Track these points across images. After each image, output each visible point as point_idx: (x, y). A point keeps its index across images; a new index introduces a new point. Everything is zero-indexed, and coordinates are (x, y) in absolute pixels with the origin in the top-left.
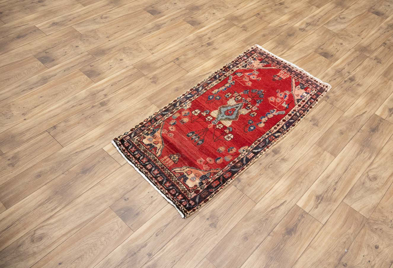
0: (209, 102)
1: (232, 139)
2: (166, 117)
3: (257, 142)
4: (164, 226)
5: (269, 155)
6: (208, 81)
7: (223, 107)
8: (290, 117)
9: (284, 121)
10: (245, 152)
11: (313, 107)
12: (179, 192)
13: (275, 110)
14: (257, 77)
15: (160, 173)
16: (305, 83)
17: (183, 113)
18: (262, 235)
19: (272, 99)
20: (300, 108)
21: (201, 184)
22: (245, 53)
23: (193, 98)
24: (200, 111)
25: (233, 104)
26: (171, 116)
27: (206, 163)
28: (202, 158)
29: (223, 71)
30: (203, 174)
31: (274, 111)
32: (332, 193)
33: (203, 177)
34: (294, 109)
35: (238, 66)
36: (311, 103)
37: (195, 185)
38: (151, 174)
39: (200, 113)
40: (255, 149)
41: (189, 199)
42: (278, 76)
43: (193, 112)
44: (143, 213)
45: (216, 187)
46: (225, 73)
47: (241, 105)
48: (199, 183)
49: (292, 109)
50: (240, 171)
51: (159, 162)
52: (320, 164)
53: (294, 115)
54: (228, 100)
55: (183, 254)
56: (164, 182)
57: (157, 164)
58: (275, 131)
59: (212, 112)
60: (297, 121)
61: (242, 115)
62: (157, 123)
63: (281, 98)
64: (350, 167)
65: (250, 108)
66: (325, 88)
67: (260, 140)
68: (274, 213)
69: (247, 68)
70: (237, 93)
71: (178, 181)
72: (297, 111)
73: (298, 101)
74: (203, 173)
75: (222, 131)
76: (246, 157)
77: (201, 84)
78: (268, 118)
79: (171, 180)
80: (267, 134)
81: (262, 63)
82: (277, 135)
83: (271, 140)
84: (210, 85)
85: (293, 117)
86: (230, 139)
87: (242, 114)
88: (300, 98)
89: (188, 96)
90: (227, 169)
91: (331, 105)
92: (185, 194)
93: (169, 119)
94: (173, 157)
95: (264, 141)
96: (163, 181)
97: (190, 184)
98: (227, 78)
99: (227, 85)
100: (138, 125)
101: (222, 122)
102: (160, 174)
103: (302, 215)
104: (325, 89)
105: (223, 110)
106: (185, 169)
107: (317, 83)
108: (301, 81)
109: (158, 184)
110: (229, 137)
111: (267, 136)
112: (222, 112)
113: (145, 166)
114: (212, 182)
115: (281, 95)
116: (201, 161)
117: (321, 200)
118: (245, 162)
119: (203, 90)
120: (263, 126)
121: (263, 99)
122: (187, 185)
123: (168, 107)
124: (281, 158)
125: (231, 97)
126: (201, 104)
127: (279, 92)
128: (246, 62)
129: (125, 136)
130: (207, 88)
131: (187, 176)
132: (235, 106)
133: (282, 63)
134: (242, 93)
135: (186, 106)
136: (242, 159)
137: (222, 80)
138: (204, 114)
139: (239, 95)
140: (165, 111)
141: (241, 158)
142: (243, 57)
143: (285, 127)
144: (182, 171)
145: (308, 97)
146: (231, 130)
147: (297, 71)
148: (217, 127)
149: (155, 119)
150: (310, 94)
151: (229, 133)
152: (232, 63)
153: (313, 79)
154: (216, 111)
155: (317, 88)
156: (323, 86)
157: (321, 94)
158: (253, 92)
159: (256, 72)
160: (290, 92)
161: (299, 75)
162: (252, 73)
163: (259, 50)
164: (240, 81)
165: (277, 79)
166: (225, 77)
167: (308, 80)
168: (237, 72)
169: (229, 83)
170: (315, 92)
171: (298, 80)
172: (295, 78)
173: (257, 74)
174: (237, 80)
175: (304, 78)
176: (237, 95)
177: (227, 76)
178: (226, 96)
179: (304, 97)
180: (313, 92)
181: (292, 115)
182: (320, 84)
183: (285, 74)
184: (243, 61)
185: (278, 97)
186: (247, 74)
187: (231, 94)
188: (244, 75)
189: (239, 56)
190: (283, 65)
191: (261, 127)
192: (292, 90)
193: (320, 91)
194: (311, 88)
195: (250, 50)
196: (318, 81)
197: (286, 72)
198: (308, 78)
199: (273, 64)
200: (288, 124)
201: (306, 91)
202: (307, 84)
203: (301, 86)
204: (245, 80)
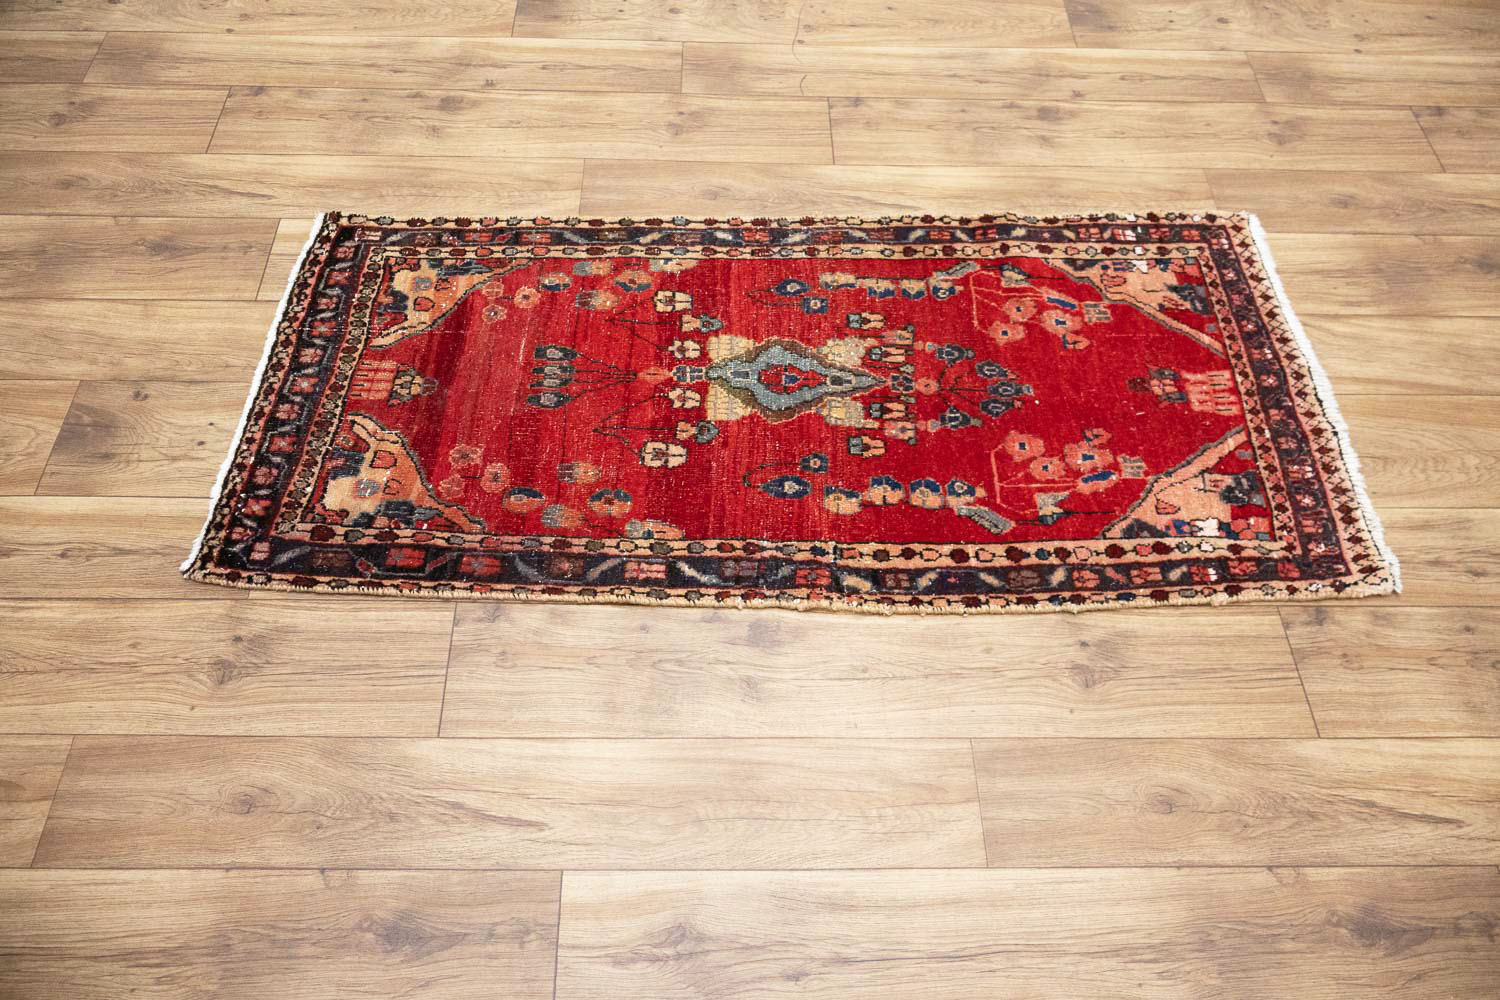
0: (765, 296)
1: (665, 467)
2: (556, 252)
3: (738, 544)
4: (114, 549)
5: (717, 625)
6: (860, 229)
7: (789, 348)
8: (1003, 563)
9: (960, 556)
10: (646, 543)
11: (1175, 599)
12: (276, 492)
13: (980, 492)
14: (1077, 333)
15: (306, 396)
16: (1277, 488)
17: (626, 276)
18: (302, 849)
19: (1022, 446)
20: (1105, 560)
21: (368, 520)
22: (1152, 217)
23: (728, 253)
24: (688, 306)
25: (841, 360)
26: (578, 260)
27: (472, 477)
28: (480, 451)
29: (964, 230)
30: (413, 498)
31: (971, 492)
32: (762, 979)
33: (399, 509)
34: (1069, 545)
35: (1051, 245)
36: (1186, 581)
37: (343, 511)
38: (285, 381)
39: (685, 311)
40: (698, 563)
41: (273, 533)
42: (1180, 384)
43: (663, 295)
44: (122, 465)
45: (395, 569)
46: (960, 241)
47: (866, 381)
48: (364, 515)
49: (1063, 539)
50: (537, 588)
51: (355, 363)
52: (878, 827)
53: (1029, 567)
54: (841, 335)
55: (41, 666)
56: (287, 428)
57: (339, 363)
58: (868, 562)
59: (725, 338)
60: (1013, 598)
61: (820, 418)
62: (508, 252)
63: (1068, 470)
64: (998, 962)
65: (887, 416)
66: (1354, 567)
67: (764, 549)
68: (445, 822)
70: (908, 336)
71: (319, 459)
72: (1072, 560)
73: (1137, 529)
74: (420, 498)
75: (668, 421)
76: (623, 564)
77: (820, 225)
78: (905, 502)
79: (310, 438)
80: (814, 550)
81: (1173, 295)
82: (850, 581)
83: (802, 581)
84: (848, 247)
85: (1019, 569)
86: (657, 463)
87: (824, 413)
88: (1160, 527)
89: (720, 235)
90: (508, 547)
91: (1289, 659)
92: (283, 510)
93: (559, 265)
94: (409, 378)
96: (284, 423)
97: (339, 493)
98: (946, 264)
99: (913, 286)
100: (446, 221)
101: (711, 393)
102: (306, 399)
103: (528, 932)
104: (1348, 573)
105: (776, 356)
106: (387, 442)
107: (1341, 526)
108: (1271, 468)
109: (261, 423)
110: (661, 455)
111: (803, 557)
112: (762, 359)
113: (303, 343)
114: (402, 546)
115: (1085, 457)
116: (465, 456)
117: (678, 957)
118: (594, 573)
119: (800, 248)
120: (842, 512)
121: (986, 421)
122: (325, 491)
123: (605, 226)
124: (751, 673)
125: (865, 335)
126: (727, 287)
127: (1096, 442)
128: (1108, 251)
129: (372, 224)
130: (822, 247)
131: (364, 468)
132: (839, 374)
133: (1278, 345)
134: (929, 346)
135: (667, 260)
136: (605, 557)
137: (919, 256)
138: (691, 324)
139: (908, 348)
140: (579, 232)
141: (606, 550)
142: (1124, 227)
143: (924, 582)
144: (372, 441)
146: (705, 438)
147: (1303, 420)
148: (675, 394)
149: (518, 235)
150: (1241, 543)
151: (684, 444)
152: (1042, 224)
153: (1343, 499)
154: (743, 344)
155: (1310, 547)
156: (1356, 559)
157: (1294, 580)
158: (981, 371)
159: (1100, 313)
160: (1147, 474)
161: (1294, 436)
162: (1076, 303)
163: (1236, 241)
164: (982, 302)
165: (1157, 390)
166: (945, 254)
167: (1313, 484)
168: (1017, 263)
169: (927, 283)
170: (1275, 555)
171: (1259, 452)
172: (1254, 435)
173: (1094, 320)
174: (977, 292)
175: (1302, 463)
176: (898, 342)
177: (955, 256)
178: (853, 317)
179: (1192, 534)
180: (1268, 545)
181: (1024, 562)
182: (1349, 540)
183: (1226, 394)
184: (1105, 241)
185: (1062, 459)
186: (1045, 296)
187: (879, 325)
188: (1031, 290)
189: (1107, 216)
190: (1270, 356)
191: (833, 510)
192: (1169, 474)
193: (1309, 565)
194: (1277, 524)
195: (1188, 221)
196: (1357, 521)
197: (1242, 389)
198: (1323, 479)
199: (1222, 325)
200: (952, 580)
201: (1234, 517)
202: (1279, 499)
203: (1239, 483)
204: (1008, 313)
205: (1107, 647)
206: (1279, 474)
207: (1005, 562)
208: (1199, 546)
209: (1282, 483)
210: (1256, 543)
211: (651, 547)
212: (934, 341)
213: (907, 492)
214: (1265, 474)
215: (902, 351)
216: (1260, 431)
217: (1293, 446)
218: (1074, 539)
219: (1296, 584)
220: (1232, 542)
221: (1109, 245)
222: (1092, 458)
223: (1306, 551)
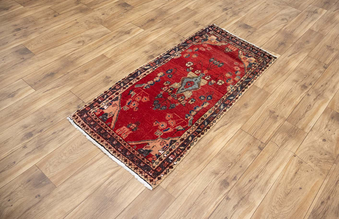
0: (210, 94)
3: (166, 62)
6: (215, 117)
7: (196, 89)
8: (132, 82)
9: (138, 79)
10: (176, 55)
13: (144, 88)
14: (158, 126)
16: (99, 122)
17: (232, 81)
19: (145, 99)
20: (118, 92)
22: (172, 167)
23: (226, 96)
26: (241, 78)
28: (209, 50)
29: (200, 131)
33: (206, 40)
34: (124, 90)
35: (182, 142)
36: (103, 97)
37: (210, 36)
38: (240, 41)
39: (217, 82)
40: (168, 57)
41: (212, 31)
42: (131, 129)
43: (223, 83)
45: (196, 36)
46: (198, 128)
47: (179, 92)
50: (180, 44)
53: (127, 83)
54: (191, 96)
56: (230, 38)
58: (149, 70)
59: (206, 83)
60: (126, 78)
61: (178, 82)
63: (135, 101)
65: (169, 89)
66: (77, 115)
67: (163, 63)
69: (170, 140)
70: (183, 104)
72: (122, 88)
73: (117, 99)
75: (195, 68)
76: (175, 51)
77: (222, 112)
78: (153, 80)
80: (157, 67)
81: (148, 149)
82: (148, 67)
83: (154, 63)
84: (213, 112)
85: (128, 82)
86: (188, 63)
87: (178, 84)
88: (113, 102)
89: (232, 98)
90: (189, 45)
93: (242, 75)
94: (230, 50)
95: (160, 62)
98: (194, 121)
99: (194, 113)
100: (265, 69)
101: (196, 75)
103: (142, 26)
104: (77, 114)
105: (196, 86)
106: (219, 44)
108: (102, 124)
110: (190, 64)
111: (157, 66)
112: (197, 84)
114: (199, 38)
116: (209, 48)
118: (177, 49)
119: (219, 105)
121: (155, 99)
122: (215, 36)
123: (247, 85)
125: (189, 99)
127: (135, 108)
128: (171, 150)
129: (271, 61)
130: (216, 108)
131: (216, 41)
132: (184, 90)
133: (119, 153)
134: (177, 104)
135: (232, 88)
137: (200, 119)
138: (213, 82)
139: (180, 102)
140: (249, 81)
141: (179, 51)
142: (174, 159)
143: (139, 73)
145: (104, 104)
146: (188, 69)
147: (103, 139)
148: (200, 71)
149: (254, 74)
150: (98, 108)
151: (189, 67)
152: (189, 145)
153: (86, 128)
154: (202, 84)
155: (87, 115)
156: (78, 117)
157: (86, 108)
158: (165, 107)
159: (158, 134)
160: (122, 109)
161: (102, 134)
162: (164, 132)
163: (148, 176)
164: (179, 119)
165: (134, 125)
166: (196, 123)
167: (93, 127)
168: (183, 132)
169: (192, 115)
170: (92, 110)
171: (107, 126)
172: (110, 129)
173: (158, 131)
174: (182, 120)
175: (98, 130)
176: (183, 102)
177: (194, 124)
178: (194, 100)
179: (108, 104)
180: (94, 111)
181: (128, 84)
182: (81, 121)
183: (121, 133)
184: (174, 152)
185: (138, 102)
186: (171, 129)
187: (189, 102)
188: (174, 127)
189: (180, 159)
190: (119, 149)
191: (160, 73)
192: (119, 111)
193: (85, 112)
194: (95, 115)
195: (163, 173)
196: (81, 125)
197: (118, 137)
198: (92, 129)
199: (134, 150)
200: (136, 75)
201: (103, 112)
202: (97, 120)
203: (106, 118)
204: (173, 121)
205: (108, 83)
206: (100, 125)
207: (131, 82)
208: (105, 103)
209: (99, 123)
210: (96, 110)
211: (175, 55)
212: (178, 106)
213: (154, 81)
214: (103, 123)
215: (180, 100)
216: (109, 131)
217: (101, 132)
218: (125, 91)
219: (85, 107)
220: (100, 107)
221: (172, 151)
222: (133, 105)
223: (87, 114)
